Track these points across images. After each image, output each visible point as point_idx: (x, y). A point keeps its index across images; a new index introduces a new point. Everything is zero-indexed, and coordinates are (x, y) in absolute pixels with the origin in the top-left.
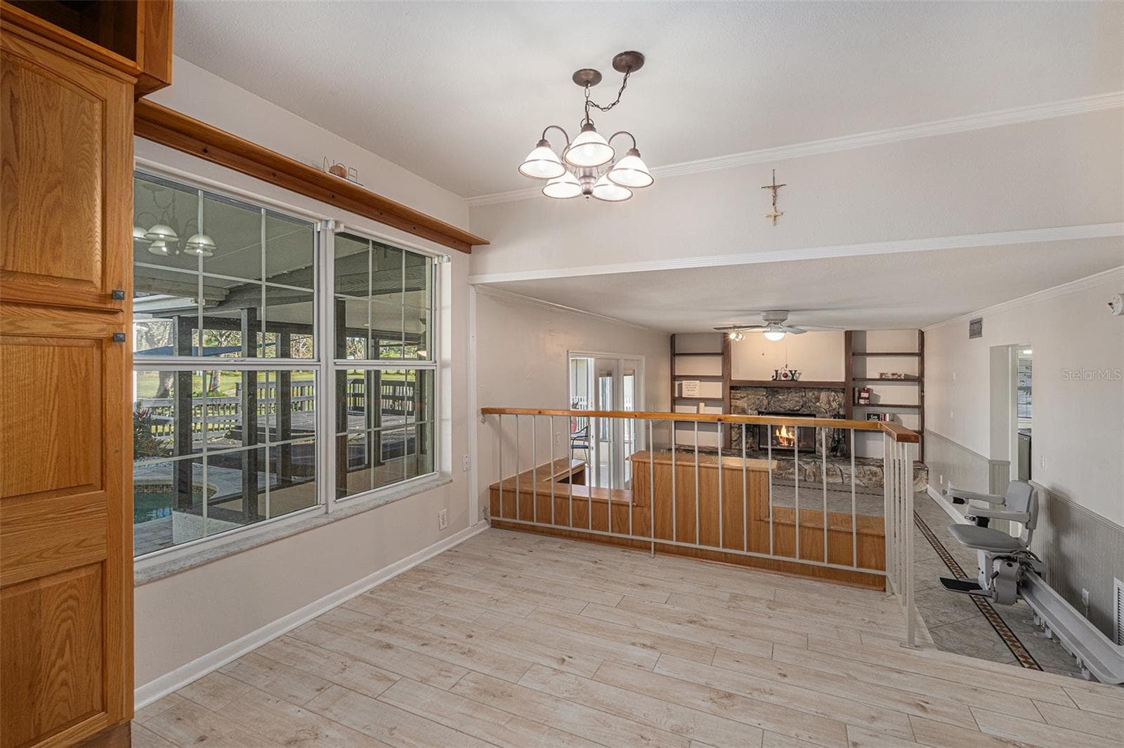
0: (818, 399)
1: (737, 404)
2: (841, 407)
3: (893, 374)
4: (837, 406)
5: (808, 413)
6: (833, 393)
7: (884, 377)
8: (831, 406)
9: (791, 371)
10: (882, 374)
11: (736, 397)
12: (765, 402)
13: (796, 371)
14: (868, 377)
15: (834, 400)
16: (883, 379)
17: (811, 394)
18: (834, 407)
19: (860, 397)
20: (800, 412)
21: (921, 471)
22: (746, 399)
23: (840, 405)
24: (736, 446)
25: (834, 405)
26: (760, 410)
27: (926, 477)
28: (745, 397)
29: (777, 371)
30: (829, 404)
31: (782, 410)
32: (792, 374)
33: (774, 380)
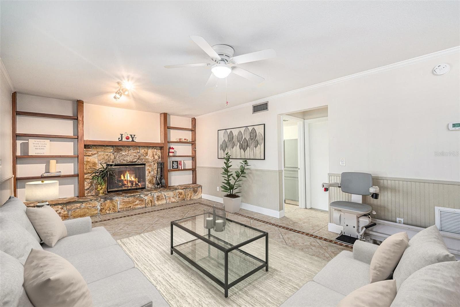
0: (147, 154)
1: (89, 160)
2: (160, 158)
3: (185, 139)
4: (158, 158)
5: (142, 163)
6: (155, 150)
7: (181, 141)
8: (154, 158)
9: (131, 135)
10: (180, 139)
11: (88, 154)
12: (112, 157)
13: (134, 135)
14: (171, 140)
15: (156, 154)
16: (180, 142)
17: (143, 151)
18: (156, 158)
19: (169, 152)
20: (136, 163)
21: (198, 188)
22: (96, 155)
23: (159, 157)
24: (88, 193)
25: (156, 157)
26: (108, 163)
27: (201, 190)
28: (95, 154)
29: (122, 135)
30: (154, 157)
31: (125, 162)
32: (132, 137)
33: (119, 141)
